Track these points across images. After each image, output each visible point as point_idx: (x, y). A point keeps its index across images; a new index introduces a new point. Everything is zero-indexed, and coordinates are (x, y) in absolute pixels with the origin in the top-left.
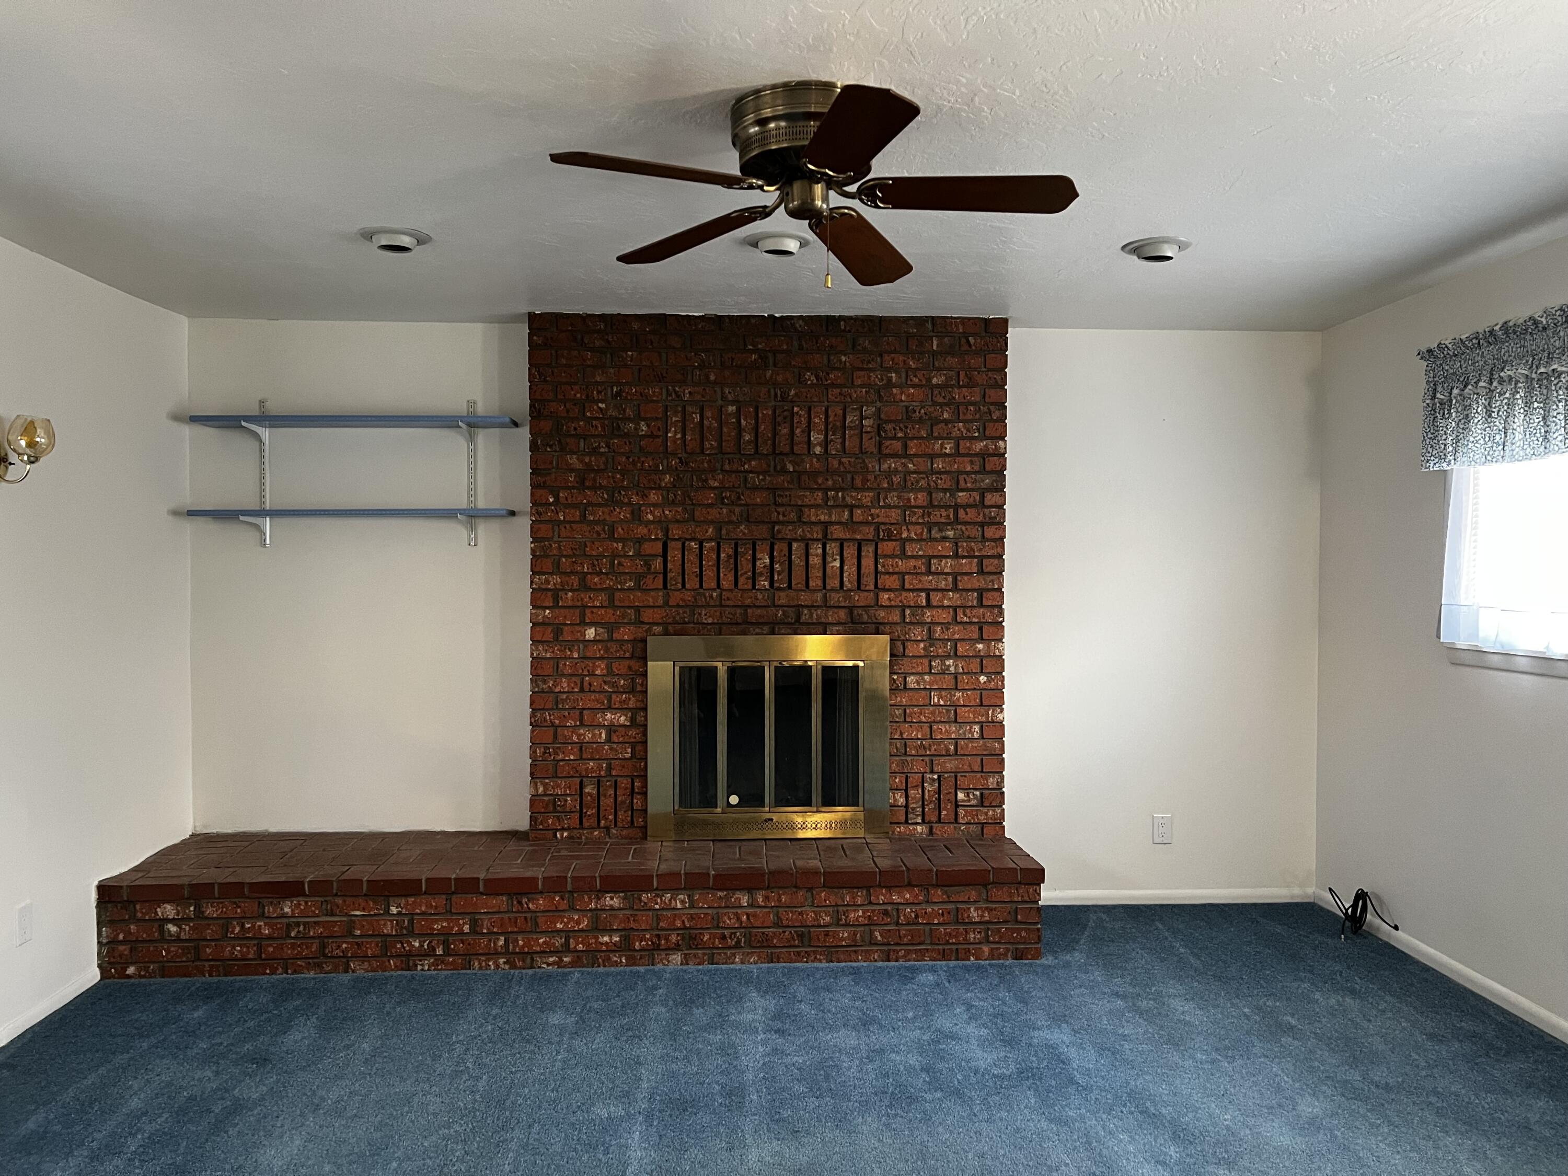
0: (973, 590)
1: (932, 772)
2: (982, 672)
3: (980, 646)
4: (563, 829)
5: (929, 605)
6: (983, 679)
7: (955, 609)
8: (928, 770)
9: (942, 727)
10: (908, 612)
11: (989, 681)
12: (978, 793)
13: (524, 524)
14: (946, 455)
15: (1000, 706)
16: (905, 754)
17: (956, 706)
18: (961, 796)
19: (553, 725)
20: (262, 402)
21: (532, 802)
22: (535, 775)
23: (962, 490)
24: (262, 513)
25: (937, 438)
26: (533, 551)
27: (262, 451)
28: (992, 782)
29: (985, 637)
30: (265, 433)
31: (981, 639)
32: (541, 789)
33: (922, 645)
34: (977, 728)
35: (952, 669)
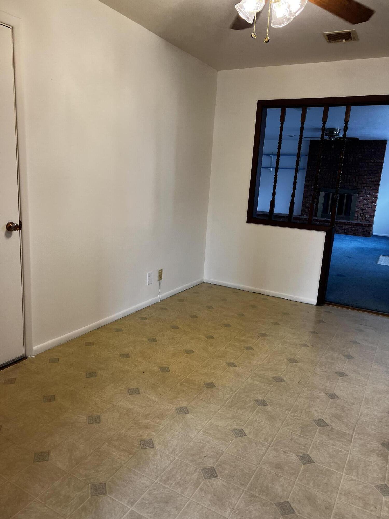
0: (374, 184)
1: (363, 212)
2: (373, 197)
3: (374, 193)
4: (305, 215)
5: (366, 186)
6: (373, 198)
7: (370, 187)
8: (362, 212)
9: (365, 205)
10: (362, 187)
11: (374, 199)
12: (370, 216)
13: (306, 170)
14: (372, 162)
15: (376, 203)
16: (359, 209)
17: (368, 202)
18: (367, 216)
19: (306, 200)
20: (272, 152)
21: (302, 210)
22: (303, 206)
23: (374, 168)
24: (271, 168)
25: (372, 160)
26: (306, 175)
27: (272, 159)
28: (372, 214)
29: (375, 192)
30: (272, 156)
31: (374, 192)
32: (303, 209)
33: (364, 192)
34: (371, 206)
35: (368, 197)
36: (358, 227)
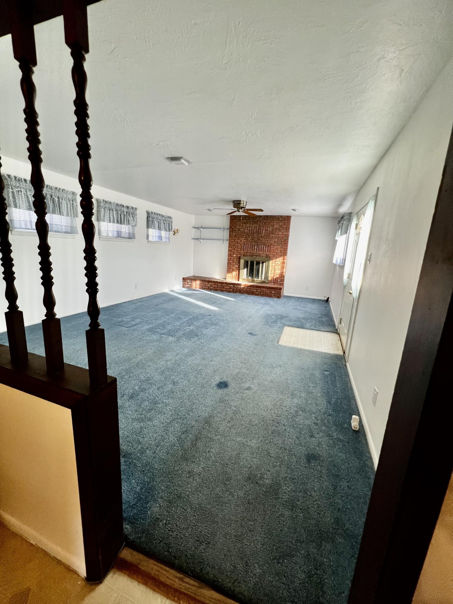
1: (275, 277)
5: (276, 254)
7: (280, 255)
9: (277, 271)
11: (283, 265)
13: (228, 241)
17: (279, 268)
19: (230, 266)
20: (201, 226)
22: (227, 272)
24: (201, 239)
25: (280, 232)
26: (229, 245)
27: (201, 232)
28: (282, 278)
30: (201, 229)
31: (283, 259)
34: (281, 271)
35: (279, 263)
36: (272, 290)
